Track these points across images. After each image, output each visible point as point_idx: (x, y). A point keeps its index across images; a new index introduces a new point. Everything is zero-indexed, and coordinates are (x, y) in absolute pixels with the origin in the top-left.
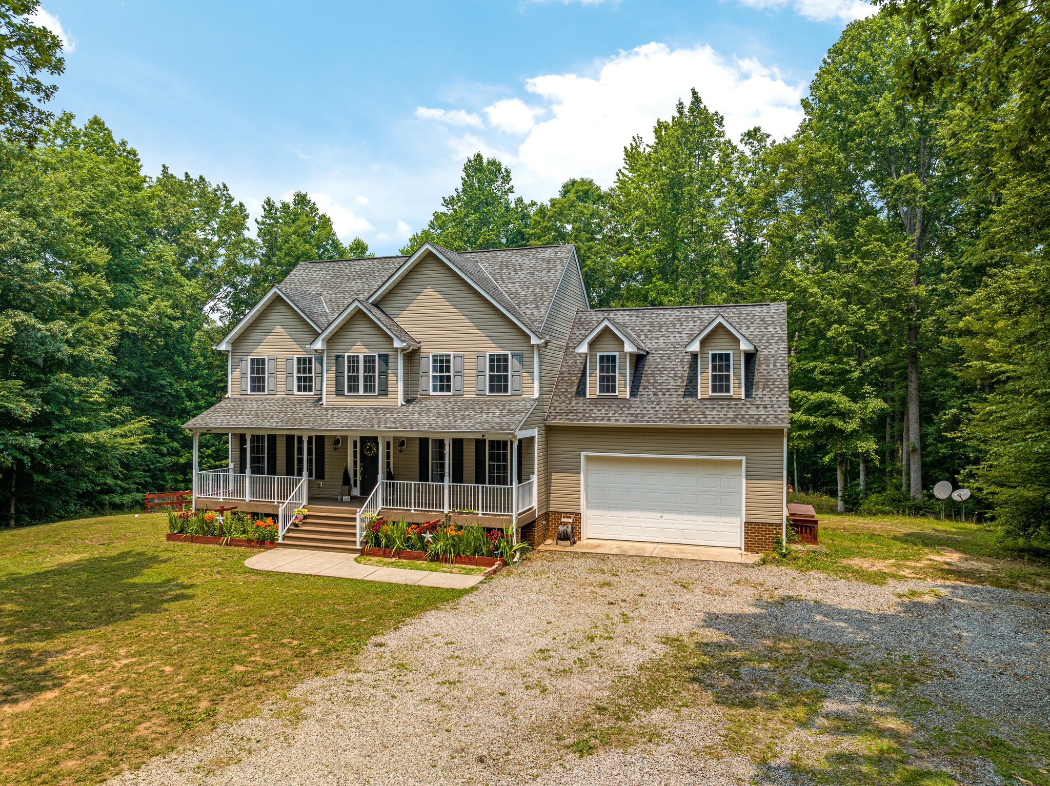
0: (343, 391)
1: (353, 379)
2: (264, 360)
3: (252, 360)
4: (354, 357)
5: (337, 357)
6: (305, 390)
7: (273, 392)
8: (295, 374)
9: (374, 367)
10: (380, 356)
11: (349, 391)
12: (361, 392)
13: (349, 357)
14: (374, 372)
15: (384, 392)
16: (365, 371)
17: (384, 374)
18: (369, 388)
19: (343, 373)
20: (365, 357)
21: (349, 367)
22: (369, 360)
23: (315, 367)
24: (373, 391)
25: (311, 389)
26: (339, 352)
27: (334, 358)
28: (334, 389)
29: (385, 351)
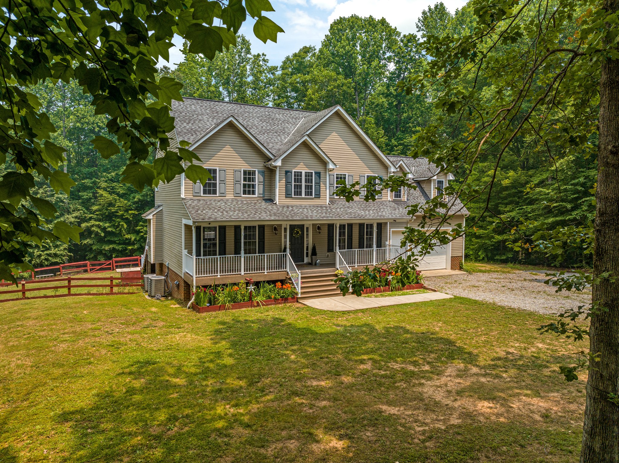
0: (291, 194)
1: (298, 187)
2: (215, 171)
4: (298, 172)
5: (287, 172)
6: (249, 194)
7: (223, 194)
8: (242, 182)
9: (312, 179)
10: (316, 173)
11: (295, 195)
12: (303, 196)
13: (295, 172)
14: (312, 183)
15: (318, 196)
16: (306, 182)
17: (318, 184)
18: (309, 193)
19: (291, 182)
20: (306, 173)
21: (295, 179)
22: (308, 175)
23: (258, 178)
24: (311, 195)
25: (254, 193)
26: (288, 169)
27: (284, 172)
28: (284, 193)
29: (318, 170)
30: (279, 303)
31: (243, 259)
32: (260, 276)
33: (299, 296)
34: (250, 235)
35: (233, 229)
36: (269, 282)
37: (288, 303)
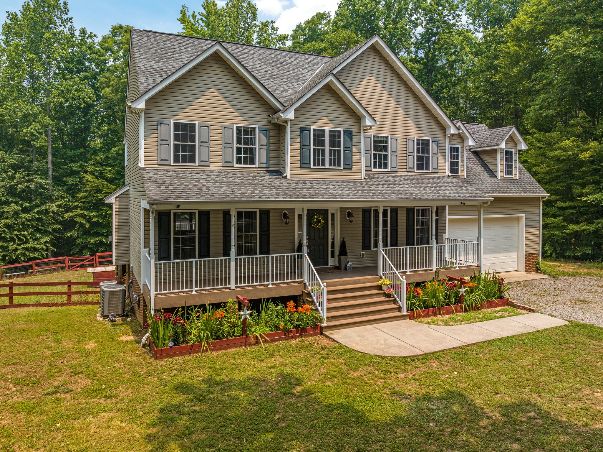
0: (309, 164)
1: (319, 153)
2: (193, 126)
3: (177, 126)
4: (319, 130)
5: (302, 130)
6: (246, 162)
7: (205, 163)
8: (235, 145)
9: (339, 142)
10: (345, 132)
11: (314, 165)
12: (327, 166)
13: (314, 130)
14: (339, 146)
15: (349, 166)
16: (331, 146)
17: (349, 149)
18: (335, 162)
19: (309, 145)
20: (331, 131)
21: (314, 140)
22: (335, 135)
23: (259, 139)
24: (339, 165)
25: (252, 162)
26: (304, 125)
27: (299, 130)
28: (299, 162)
29: (349, 128)
30: (292, 338)
31: (233, 264)
32: (262, 290)
33: (325, 324)
34: (247, 225)
35: (221, 215)
36: (276, 300)
37: (306, 336)
